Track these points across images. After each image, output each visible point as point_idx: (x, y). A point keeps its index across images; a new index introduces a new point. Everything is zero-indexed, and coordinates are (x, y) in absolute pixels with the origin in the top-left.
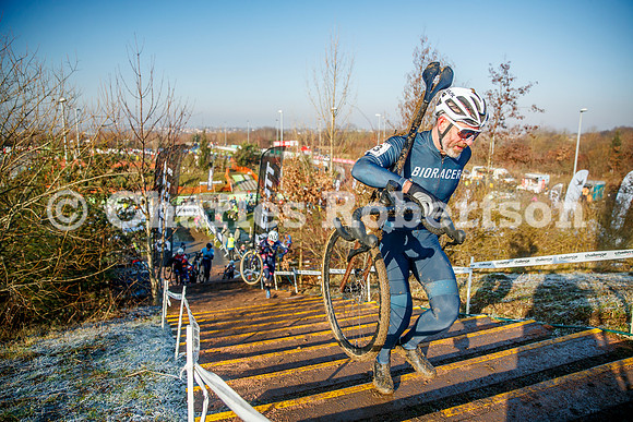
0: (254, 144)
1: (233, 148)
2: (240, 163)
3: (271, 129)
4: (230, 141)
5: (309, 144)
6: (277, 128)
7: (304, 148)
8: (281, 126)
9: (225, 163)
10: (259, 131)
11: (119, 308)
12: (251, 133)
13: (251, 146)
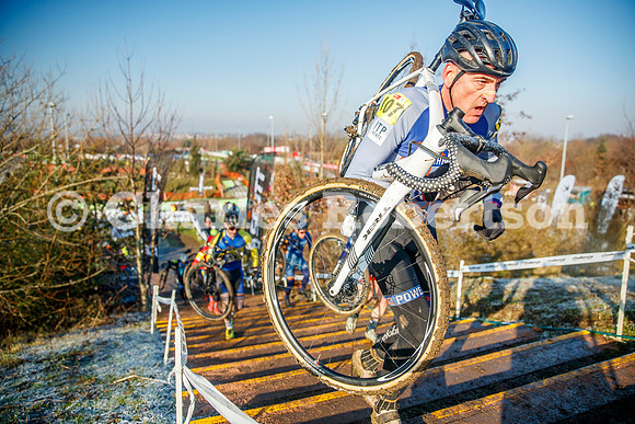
0: (245, 150)
1: (224, 154)
2: (231, 169)
3: (262, 136)
4: (221, 147)
5: (300, 150)
6: (268, 134)
7: (295, 154)
8: (272, 133)
9: (216, 169)
10: (249, 137)
11: (108, 314)
12: (242, 139)
13: (242, 152)
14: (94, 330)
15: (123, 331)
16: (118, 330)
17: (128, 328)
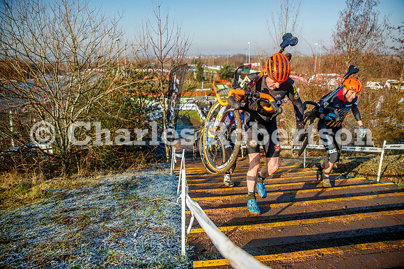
0: (231, 65)
1: (218, 68)
2: (222, 77)
3: (242, 55)
4: (216, 63)
6: (246, 55)
8: (249, 54)
9: (212, 77)
10: (234, 57)
11: (147, 163)
12: (230, 58)
13: (229, 66)
14: (139, 171)
15: (155, 173)
16: (152, 172)
17: (158, 172)
